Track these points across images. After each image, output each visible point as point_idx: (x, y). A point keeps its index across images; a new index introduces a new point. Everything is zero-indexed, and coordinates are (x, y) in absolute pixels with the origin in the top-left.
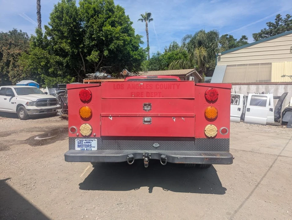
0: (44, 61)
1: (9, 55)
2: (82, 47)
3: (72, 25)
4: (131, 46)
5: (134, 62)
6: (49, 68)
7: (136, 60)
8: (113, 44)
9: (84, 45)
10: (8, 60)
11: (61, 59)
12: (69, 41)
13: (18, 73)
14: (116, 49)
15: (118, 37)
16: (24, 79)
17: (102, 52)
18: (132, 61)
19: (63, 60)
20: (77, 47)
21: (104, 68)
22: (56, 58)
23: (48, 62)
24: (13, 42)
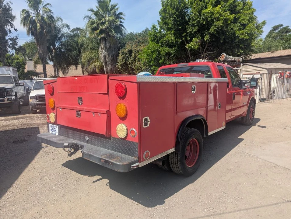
0: (155, 54)
1: (136, 51)
2: (185, 35)
3: (175, 16)
4: (239, 25)
5: (241, 43)
6: (159, 60)
7: (243, 41)
8: (213, 27)
9: (187, 33)
10: (135, 56)
11: (170, 50)
12: (173, 32)
13: (140, 66)
14: (217, 31)
15: (218, 17)
16: (144, 71)
17: (203, 37)
18: (238, 42)
19: (171, 50)
20: (181, 37)
21: (208, 54)
22: (166, 50)
23: (159, 54)
24: (141, 40)
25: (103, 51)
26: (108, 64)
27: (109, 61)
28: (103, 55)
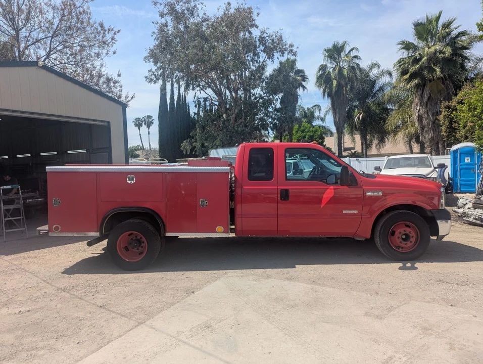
25: (418, 108)
26: (426, 129)
27: (428, 124)
28: (417, 114)
